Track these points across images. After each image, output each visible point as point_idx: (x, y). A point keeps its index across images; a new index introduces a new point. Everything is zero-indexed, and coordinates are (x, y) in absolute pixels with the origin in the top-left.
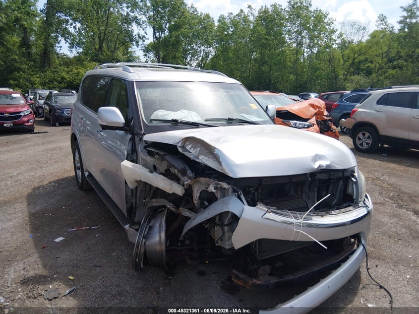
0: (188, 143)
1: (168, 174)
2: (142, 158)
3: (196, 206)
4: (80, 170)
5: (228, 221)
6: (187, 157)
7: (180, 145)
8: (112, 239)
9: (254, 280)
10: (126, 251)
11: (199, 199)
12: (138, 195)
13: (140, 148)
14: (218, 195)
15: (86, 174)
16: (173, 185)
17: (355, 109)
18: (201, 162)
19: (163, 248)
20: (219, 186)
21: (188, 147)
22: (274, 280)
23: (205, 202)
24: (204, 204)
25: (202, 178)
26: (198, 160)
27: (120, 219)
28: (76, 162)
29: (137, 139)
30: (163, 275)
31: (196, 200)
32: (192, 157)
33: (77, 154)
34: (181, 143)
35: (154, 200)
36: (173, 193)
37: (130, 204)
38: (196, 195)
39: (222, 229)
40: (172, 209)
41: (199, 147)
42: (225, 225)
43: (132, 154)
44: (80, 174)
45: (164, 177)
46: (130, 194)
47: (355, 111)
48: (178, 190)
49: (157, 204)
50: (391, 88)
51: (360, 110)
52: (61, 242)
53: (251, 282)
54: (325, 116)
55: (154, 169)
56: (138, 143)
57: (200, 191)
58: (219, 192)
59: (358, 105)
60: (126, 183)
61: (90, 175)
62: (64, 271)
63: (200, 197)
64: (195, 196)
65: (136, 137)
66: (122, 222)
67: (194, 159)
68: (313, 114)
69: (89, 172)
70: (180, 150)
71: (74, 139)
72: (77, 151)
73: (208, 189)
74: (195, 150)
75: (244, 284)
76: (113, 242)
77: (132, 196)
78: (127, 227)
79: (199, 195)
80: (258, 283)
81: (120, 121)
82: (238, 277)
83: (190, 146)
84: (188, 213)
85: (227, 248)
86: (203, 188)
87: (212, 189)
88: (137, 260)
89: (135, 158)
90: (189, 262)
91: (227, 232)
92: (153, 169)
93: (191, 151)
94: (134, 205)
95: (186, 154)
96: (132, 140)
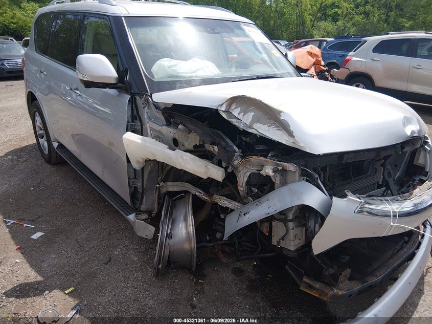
0: (234, 106)
1: (199, 152)
2: (151, 128)
3: (242, 193)
4: (45, 138)
5: (293, 214)
6: (235, 126)
7: (223, 108)
8: (107, 230)
9: (335, 291)
10: (131, 247)
11: (246, 185)
12: (146, 177)
13: (145, 113)
14: (277, 180)
15: (55, 145)
16: (209, 167)
17: (347, 58)
18: (255, 132)
19: (194, 245)
20: (280, 168)
21: (236, 113)
22: (356, 287)
23: (253, 189)
24: (252, 191)
25: (254, 157)
26: (251, 131)
27: (117, 206)
28: (37, 129)
29: (140, 101)
30: (191, 278)
31: (242, 186)
32: (242, 127)
33: (38, 118)
34: (225, 105)
35: (169, 184)
36: (209, 178)
37: (133, 189)
38: (242, 179)
39: (286, 226)
40: (204, 197)
41: (252, 111)
42: (291, 221)
43: (133, 121)
44: (46, 144)
45: (192, 156)
46: (132, 176)
47: (348, 60)
48: (217, 173)
49: (175, 189)
50: (388, 34)
51: (354, 59)
52: (40, 239)
53: (331, 293)
54: (322, 66)
55: (175, 144)
56: (143, 106)
57: (248, 174)
58: (278, 176)
59: (351, 53)
60: (128, 161)
61: (61, 146)
62: (56, 283)
63: (248, 183)
64: (241, 181)
65: (138, 98)
66: (122, 210)
67: (245, 129)
68: (312, 63)
69: (59, 142)
70: (224, 115)
71: (32, 99)
72: (37, 114)
73: (261, 172)
74: (246, 116)
75: (320, 295)
76: (110, 234)
77: (135, 178)
78: (132, 217)
79: (246, 179)
80: (341, 293)
81: (110, 75)
82: (310, 287)
83: (238, 110)
84: (226, 202)
85: (293, 250)
86: (254, 170)
87: (268, 171)
88: (160, 266)
89: (139, 128)
90: (224, 260)
91: (293, 229)
92: (172, 144)
93: (240, 117)
94: (140, 190)
95: (234, 122)
96: (133, 102)
